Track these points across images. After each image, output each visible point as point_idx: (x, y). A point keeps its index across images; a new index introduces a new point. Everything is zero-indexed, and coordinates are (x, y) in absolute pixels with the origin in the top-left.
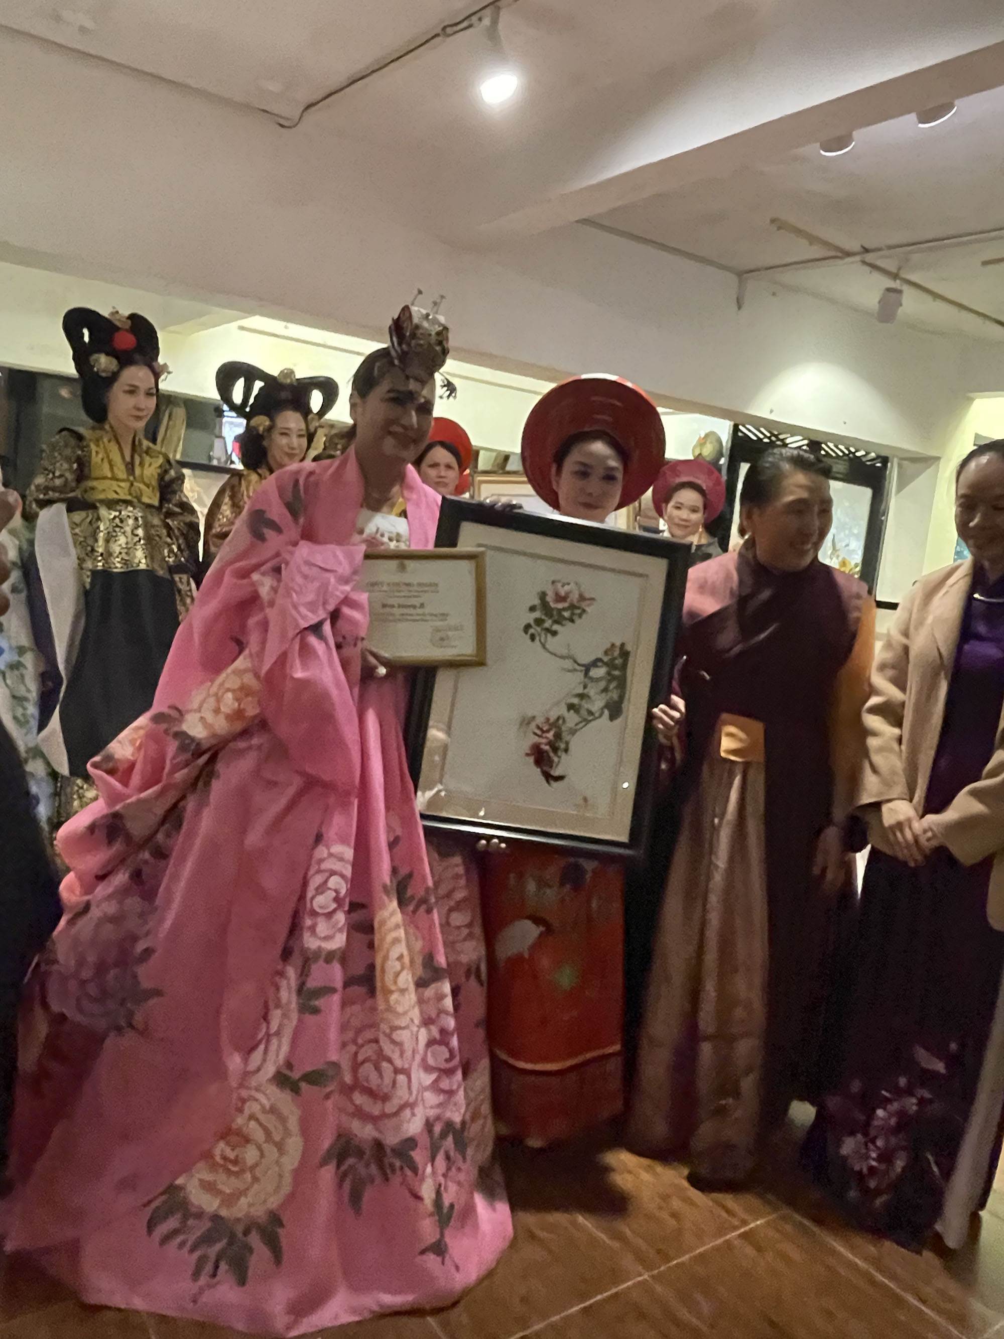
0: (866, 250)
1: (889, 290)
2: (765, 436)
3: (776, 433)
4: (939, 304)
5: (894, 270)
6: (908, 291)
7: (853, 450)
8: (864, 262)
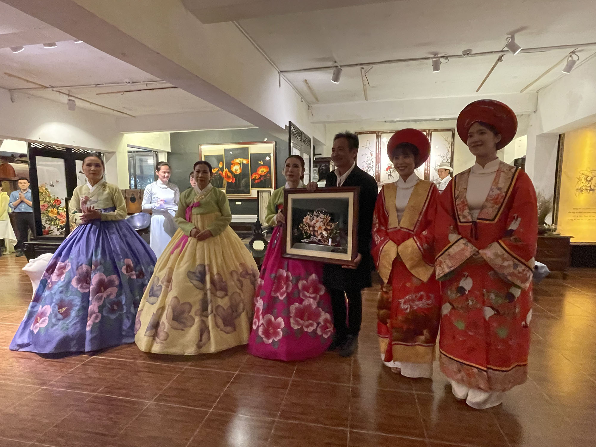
0: (53, 87)
1: (69, 100)
2: (45, 147)
3: (50, 146)
4: (92, 105)
5: (68, 93)
6: (77, 100)
7: (86, 150)
8: (53, 90)
